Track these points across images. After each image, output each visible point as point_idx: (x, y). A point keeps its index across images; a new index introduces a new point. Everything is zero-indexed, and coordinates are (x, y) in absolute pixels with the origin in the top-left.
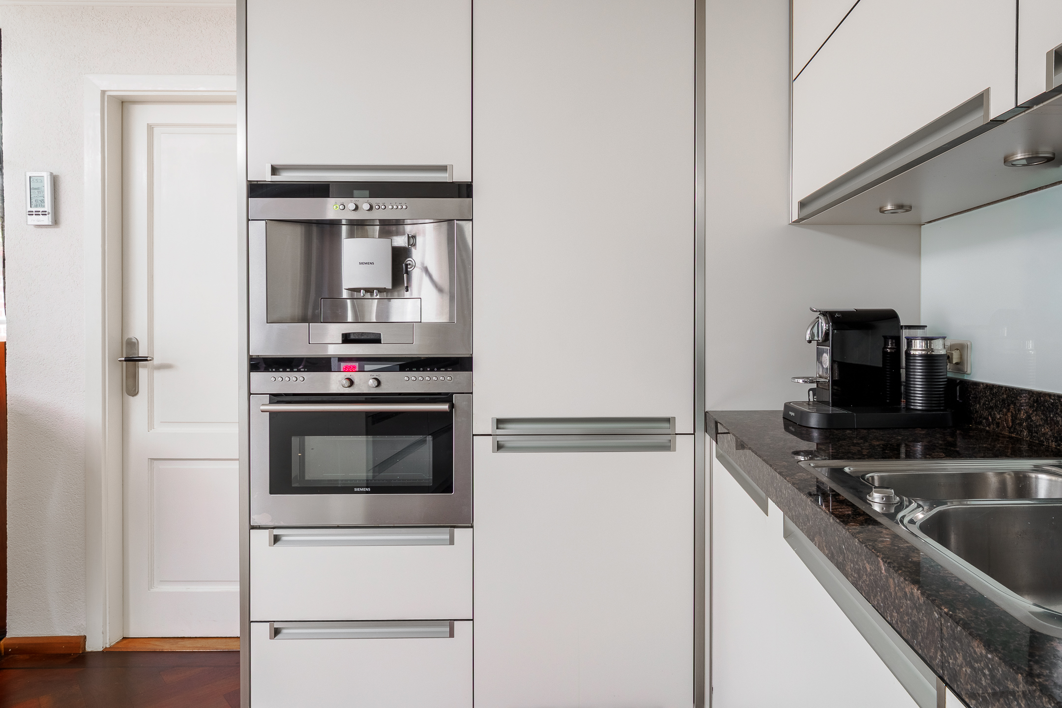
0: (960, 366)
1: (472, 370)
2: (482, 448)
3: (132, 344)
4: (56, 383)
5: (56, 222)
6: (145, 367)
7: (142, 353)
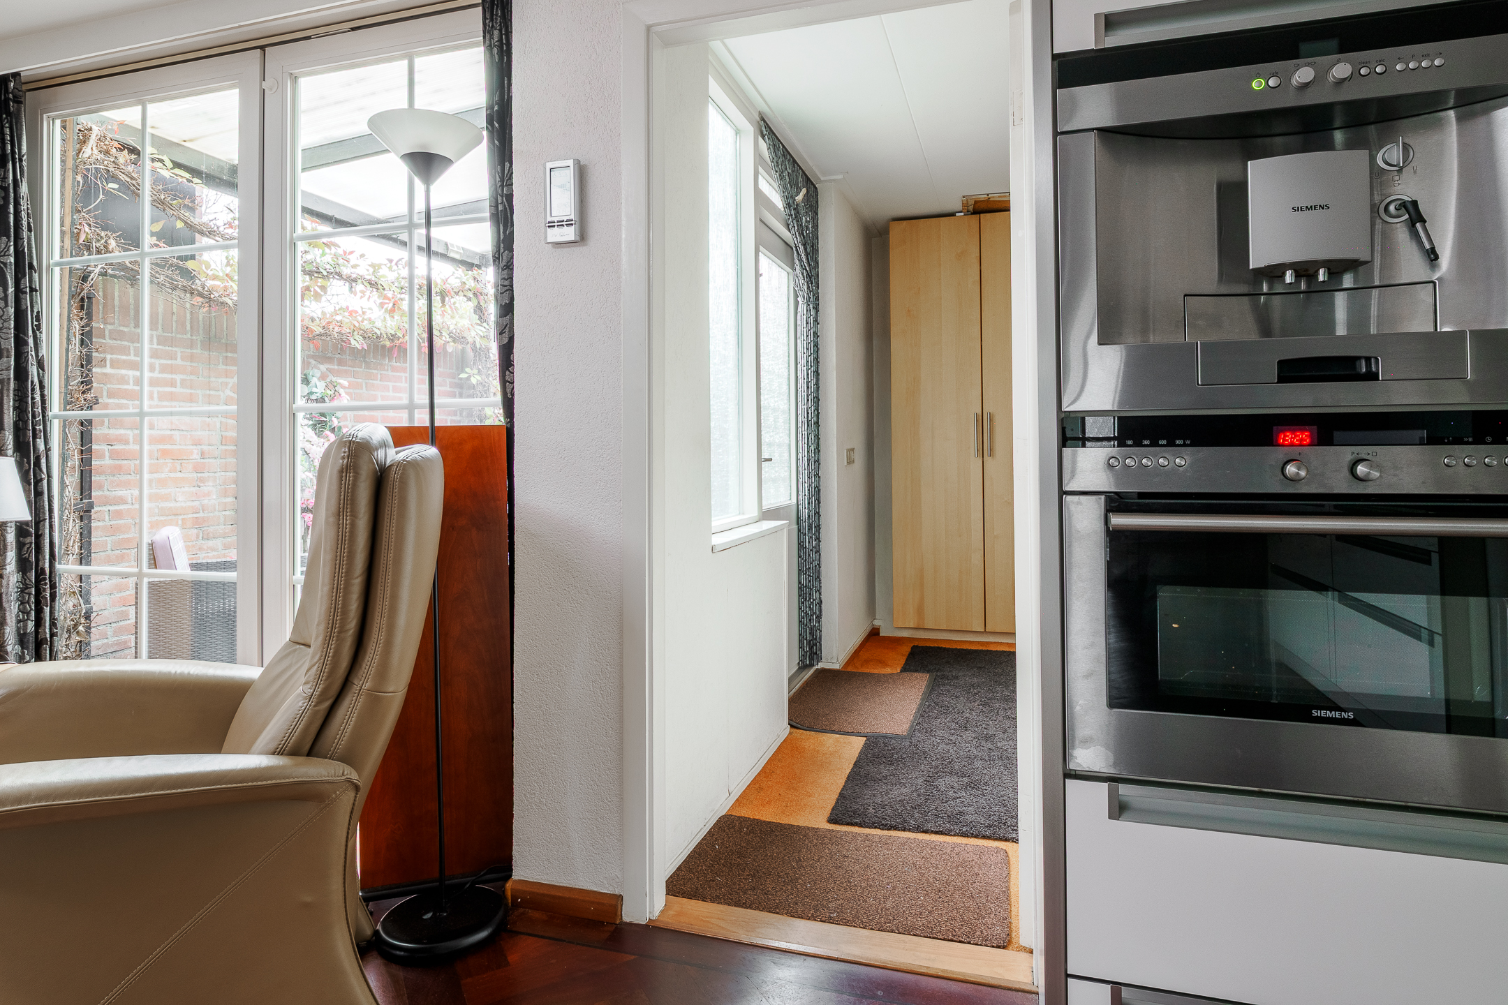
4: (581, 488)
5: (582, 237)
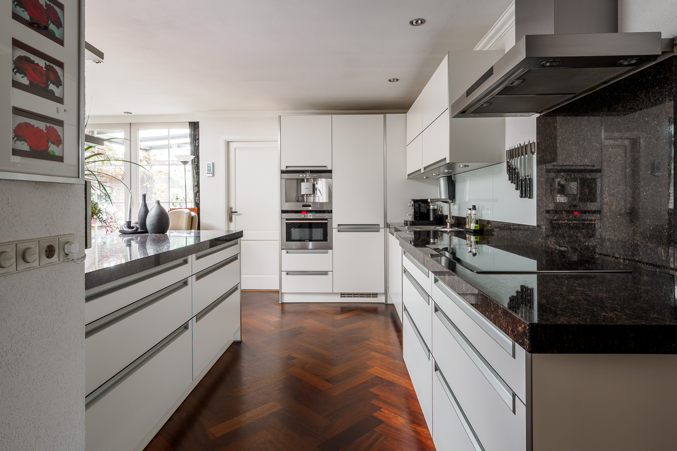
0: (441, 211)
1: (332, 213)
2: (335, 231)
3: (231, 208)
6: (234, 214)
7: (233, 210)
